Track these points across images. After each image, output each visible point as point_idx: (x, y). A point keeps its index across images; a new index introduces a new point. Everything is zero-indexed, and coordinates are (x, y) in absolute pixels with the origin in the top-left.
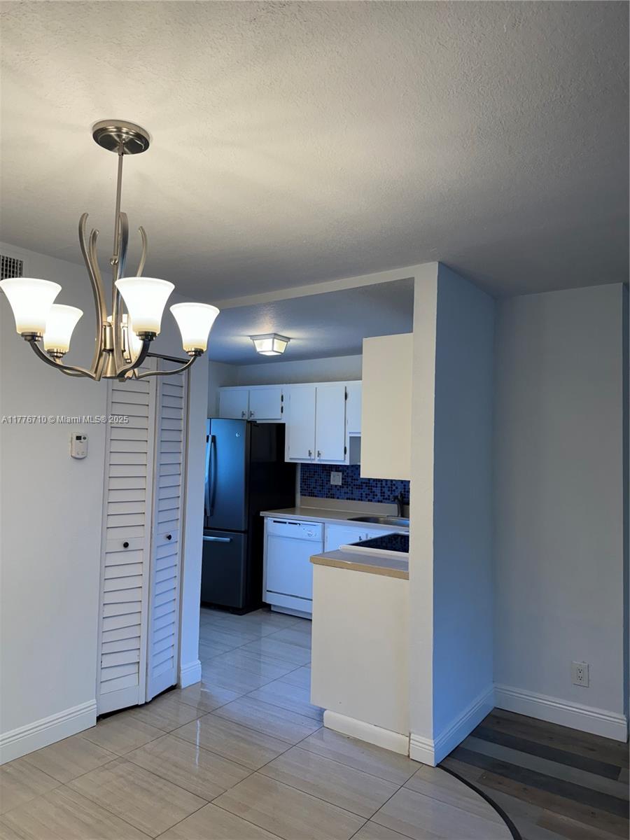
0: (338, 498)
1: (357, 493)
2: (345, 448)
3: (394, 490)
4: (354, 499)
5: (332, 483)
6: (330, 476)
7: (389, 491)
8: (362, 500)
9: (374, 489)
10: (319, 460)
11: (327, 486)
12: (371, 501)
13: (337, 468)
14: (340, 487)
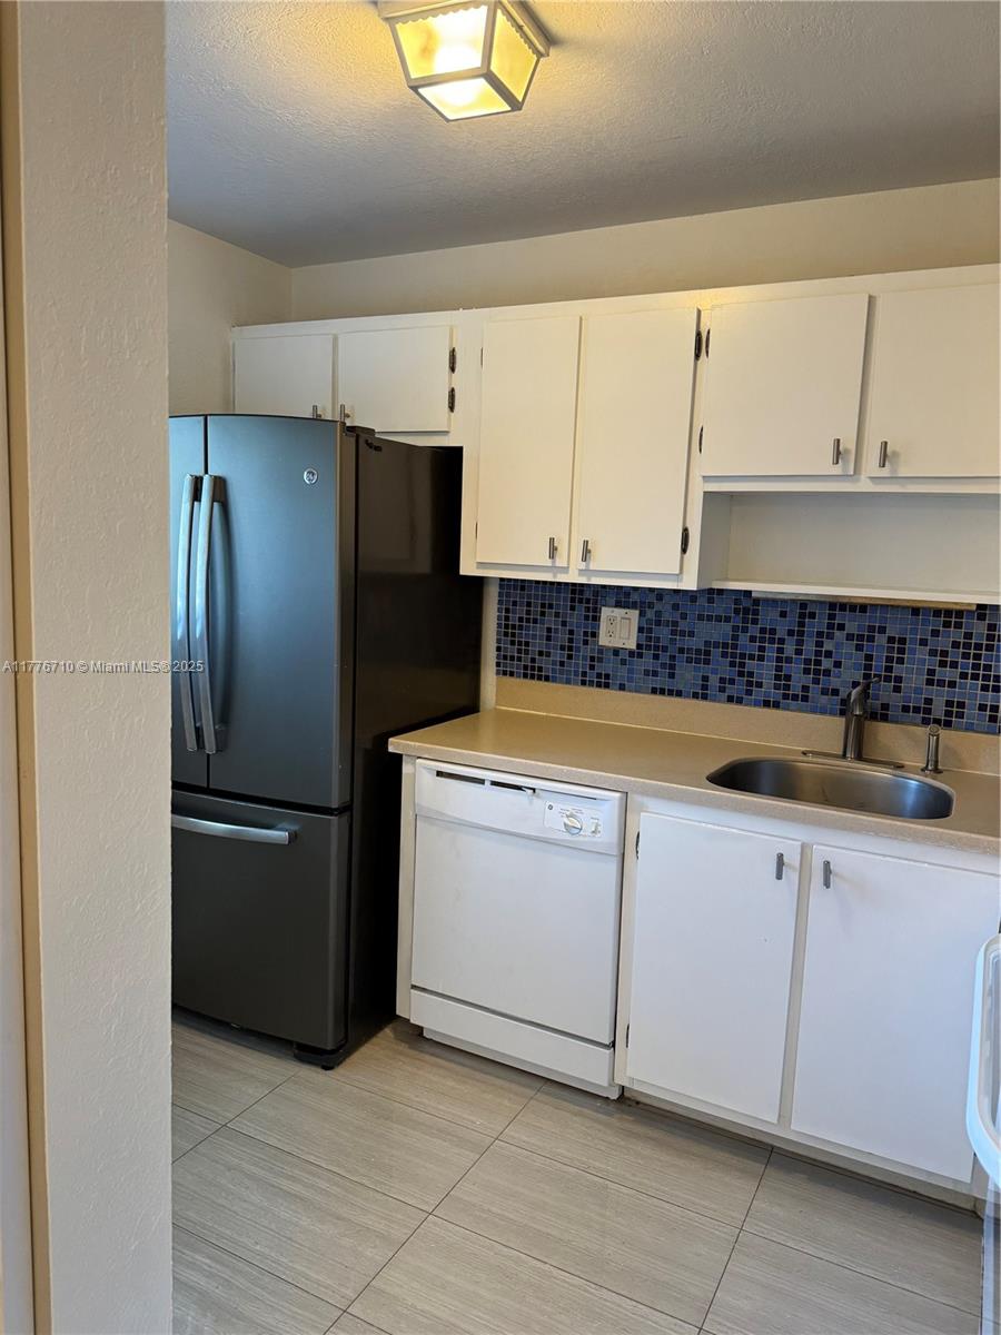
0: (622, 687)
1: (687, 674)
2: (685, 530)
3: (827, 673)
4: (679, 694)
5: (604, 640)
6: (596, 619)
7: (806, 671)
8: (705, 697)
9: (751, 665)
10: (581, 572)
11: (587, 651)
12: (740, 701)
13: (624, 597)
14: (631, 653)
